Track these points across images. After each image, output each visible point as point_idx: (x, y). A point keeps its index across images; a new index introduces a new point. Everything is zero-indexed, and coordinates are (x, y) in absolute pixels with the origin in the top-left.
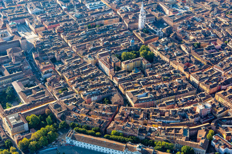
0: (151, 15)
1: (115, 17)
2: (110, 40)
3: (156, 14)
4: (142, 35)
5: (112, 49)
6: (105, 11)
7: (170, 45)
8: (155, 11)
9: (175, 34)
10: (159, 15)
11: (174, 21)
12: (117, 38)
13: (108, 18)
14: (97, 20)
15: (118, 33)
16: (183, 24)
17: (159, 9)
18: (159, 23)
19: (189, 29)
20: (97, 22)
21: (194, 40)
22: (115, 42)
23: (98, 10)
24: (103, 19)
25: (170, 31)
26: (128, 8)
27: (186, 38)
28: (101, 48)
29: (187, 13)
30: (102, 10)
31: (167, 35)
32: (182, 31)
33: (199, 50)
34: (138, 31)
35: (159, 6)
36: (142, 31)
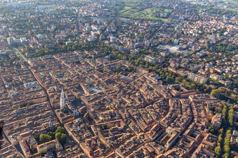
0: (72, 95)
1: (43, 97)
2: (34, 120)
3: (76, 94)
4: (62, 115)
5: (34, 130)
6: (37, 91)
7: (82, 126)
8: (76, 91)
9: (88, 114)
10: (79, 95)
11: (89, 102)
12: (41, 117)
13: (38, 97)
14: (28, 100)
15: (43, 112)
16: (96, 104)
17: (80, 88)
18: (76, 102)
19: (100, 109)
20: (28, 101)
21: (102, 121)
22: (38, 121)
23: (32, 90)
24: (33, 99)
25: (84, 111)
26: (55, 88)
27: (97, 118)
28: (25, 127)
29: (100, 93)
30: (35, 90)
31: (81, 115)
32: (94, 112)
33: (105, 132)
34: (58, 111)
35: (80, 86)
36: (62, 110)
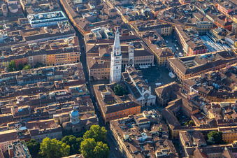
0: (146, 53)
1: (70, 50)
2: (35, 103)
3: (157, 50)
4: (108, 99)
6: (58, 34)
7: (155, 129)
8: (159, 44)
9: (180, 102)
10: (164, 54)
11: (187, 72)
12: (54, 99)
13: (57, 50)
16: (204, 80)
17: (173, 38)
18: (157, 71)
19: (214, 94)
20: (31, 58)
21: (213, 123)
22: (44, 108)
24: (43, 52)
25: (170, 94)
26: (107, 31)
27: (200, 114)
29: (224, 54)
30: (55, 31)
31: (159, 105)
32: (196, 98)
33: (214, 150)
34: (102, 89)
35: (174, 31)
36: (112, 87)
